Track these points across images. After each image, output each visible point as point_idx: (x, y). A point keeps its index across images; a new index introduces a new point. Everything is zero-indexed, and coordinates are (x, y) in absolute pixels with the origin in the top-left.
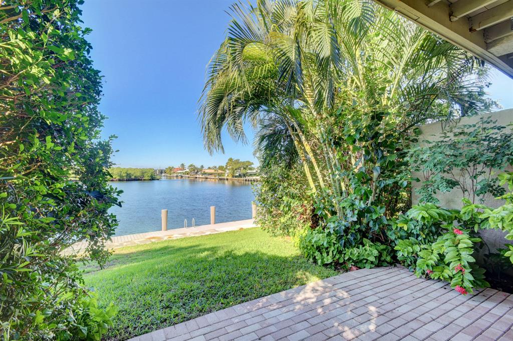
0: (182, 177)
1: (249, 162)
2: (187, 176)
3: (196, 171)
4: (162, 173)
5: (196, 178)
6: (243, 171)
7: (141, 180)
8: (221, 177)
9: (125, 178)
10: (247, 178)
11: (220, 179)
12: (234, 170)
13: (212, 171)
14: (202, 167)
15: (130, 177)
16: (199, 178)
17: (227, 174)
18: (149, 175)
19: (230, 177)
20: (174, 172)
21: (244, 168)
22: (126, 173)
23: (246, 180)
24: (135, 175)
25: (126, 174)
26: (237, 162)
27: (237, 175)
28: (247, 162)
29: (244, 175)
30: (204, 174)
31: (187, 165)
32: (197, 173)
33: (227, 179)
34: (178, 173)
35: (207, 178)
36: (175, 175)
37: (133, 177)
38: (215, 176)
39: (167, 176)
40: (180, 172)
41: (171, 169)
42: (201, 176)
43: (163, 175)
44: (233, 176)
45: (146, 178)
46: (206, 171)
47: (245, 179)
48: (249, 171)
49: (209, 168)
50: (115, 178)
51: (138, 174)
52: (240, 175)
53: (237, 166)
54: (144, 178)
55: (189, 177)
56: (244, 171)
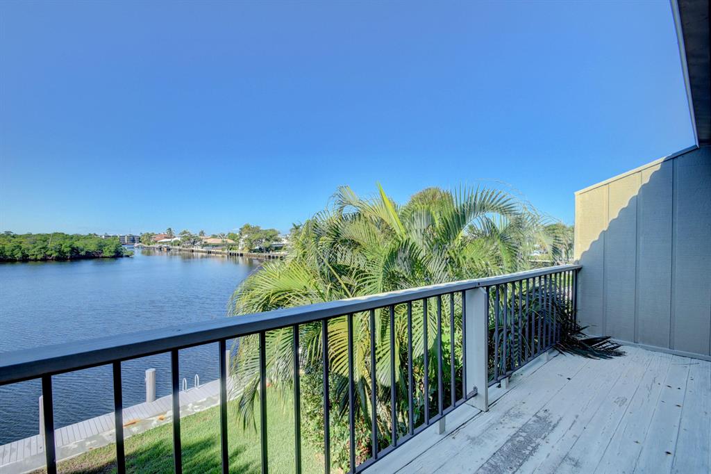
0: (169, 250)
1: (274, 230)
2: (178, 247)
3: (192, 241)
4: (133, 241)
5: (193, 251)
6: (265, 244)
7: (98, 257)
8: (232, 251)
9: (69, 255)
10: (271, 253)
11: (230, 254)
12: (251, 242)
13: (218, 241)
14: (202, 233)
15: (78, 253)
16: (198, 251)
17: (241, 248)
18: (113, 249)
19: (246, 252)
20: (156, 242)
21: (267, 240)
22: (70, 246)
23: (269, 257)
24: (86, 250)
25: (69, 249)
26: (256, 230)
27: (256, 248)
28: (270, 230)
29: (267, 250)
30: (206, 246)
31: (177, 232)
32: (194, 243)
33: (242, 255)
34: (163, 243)
35: (210, 252)
36: (157, 246)
37: (83, 253)
38: (223, 250)
39: (143, 248)
40: (166, 242)
41: (150, 236)
42: (200, 249)
43: (136, 245)
44: (250, 251)
45: (107, 254)
46: (210, 241)
47: (267, 254)
48: (274, 243)
49: (214, 236)
50: (50, 256)
51: (92, 247)
52: (260, 249)
53: (257, 236)
54: (104, 255)
55: (180, 250)
56: (267, 244)
